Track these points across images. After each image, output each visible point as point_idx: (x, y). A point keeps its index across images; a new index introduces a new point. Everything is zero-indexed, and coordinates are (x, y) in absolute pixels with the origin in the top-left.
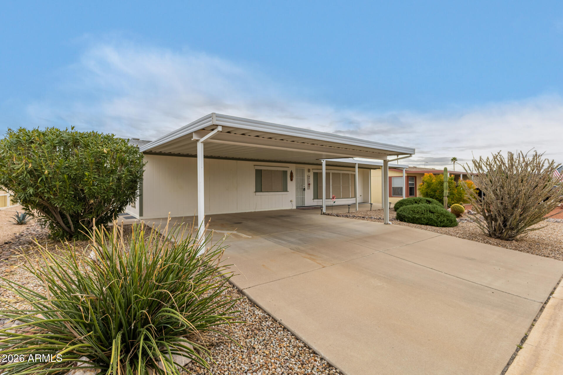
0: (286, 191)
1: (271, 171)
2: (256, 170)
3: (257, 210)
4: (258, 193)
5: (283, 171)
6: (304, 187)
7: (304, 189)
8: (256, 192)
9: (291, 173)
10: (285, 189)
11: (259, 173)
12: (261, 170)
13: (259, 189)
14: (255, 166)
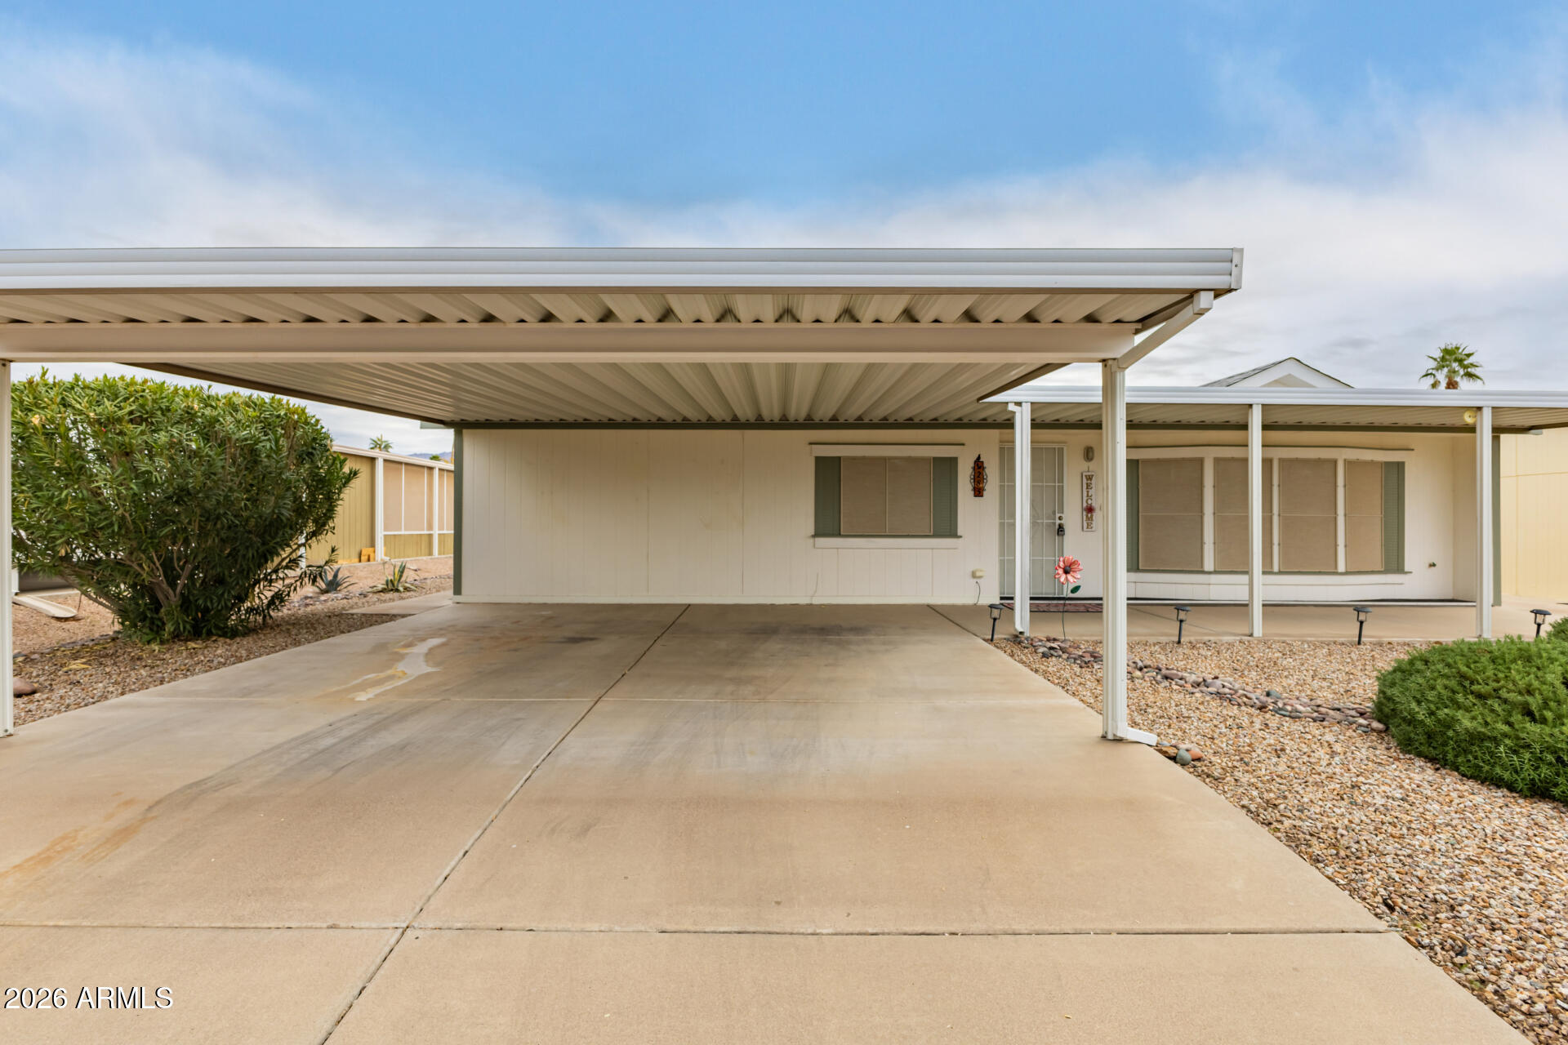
0: (953, 534)
1: (884, 461)
2: (819, 461)
3: (816, 601)
4: (821, 541)
5: (935, 459)
6: (1058, 522)
7: (1061, 530)
8: (817, 534)
9: (979, 466)
10: (946, 528)
11: (828, 472)
12: (839, 458)
13: (828, 525)
14: (813, 446)
